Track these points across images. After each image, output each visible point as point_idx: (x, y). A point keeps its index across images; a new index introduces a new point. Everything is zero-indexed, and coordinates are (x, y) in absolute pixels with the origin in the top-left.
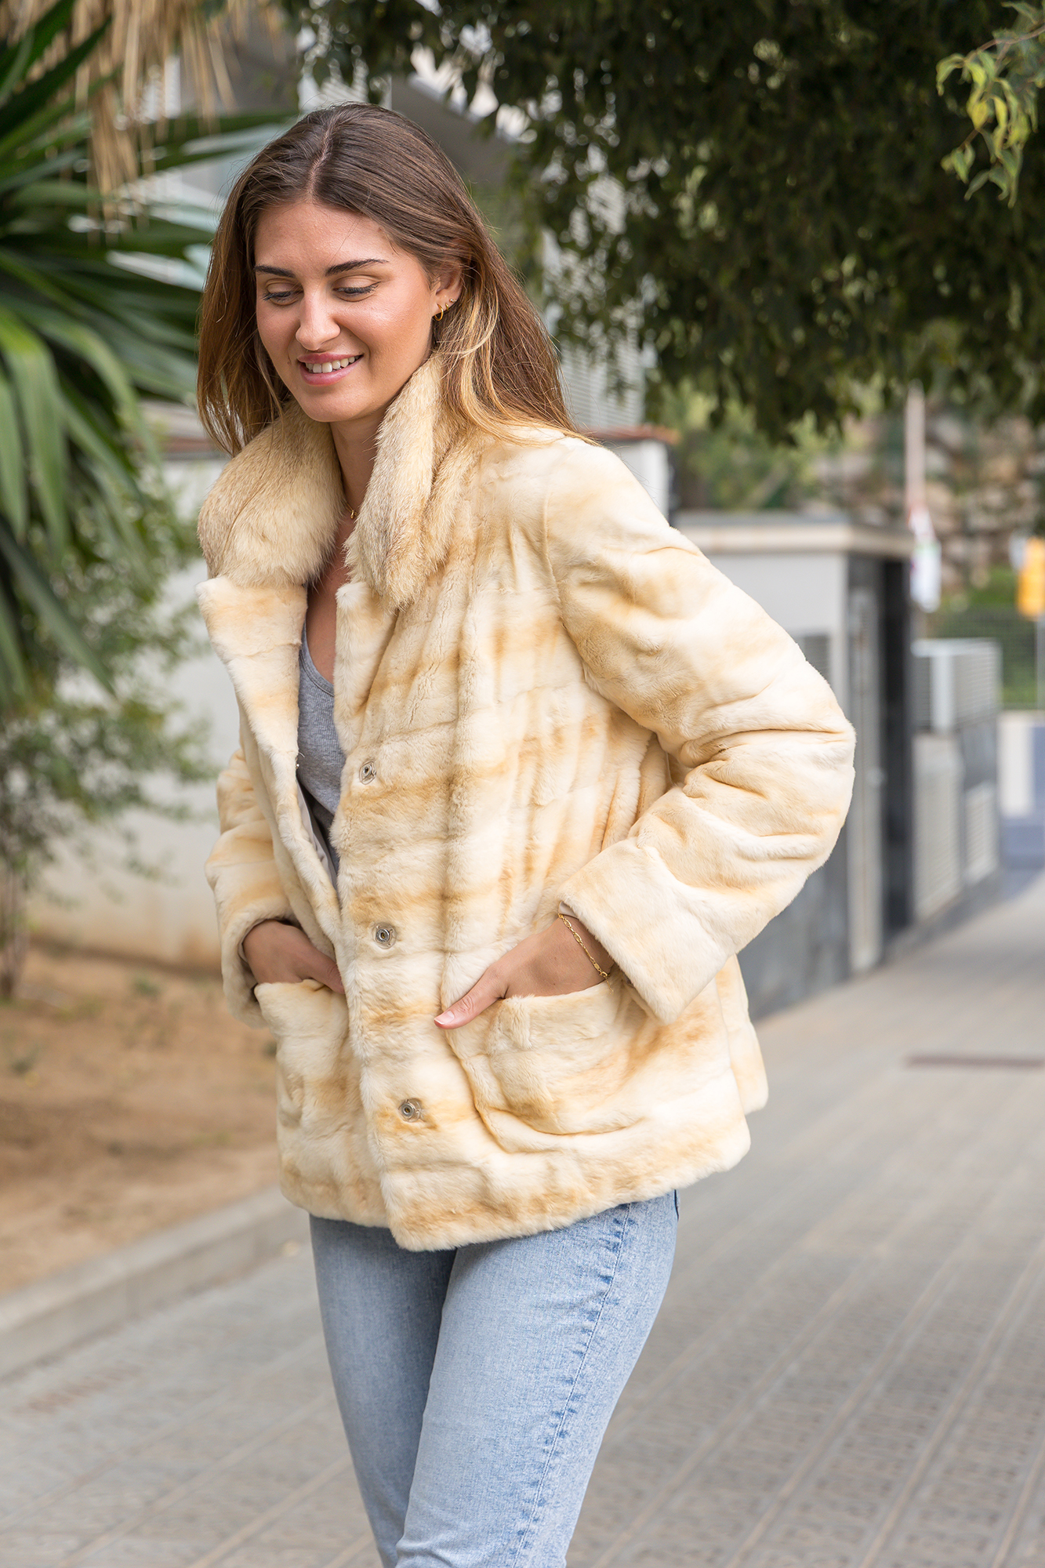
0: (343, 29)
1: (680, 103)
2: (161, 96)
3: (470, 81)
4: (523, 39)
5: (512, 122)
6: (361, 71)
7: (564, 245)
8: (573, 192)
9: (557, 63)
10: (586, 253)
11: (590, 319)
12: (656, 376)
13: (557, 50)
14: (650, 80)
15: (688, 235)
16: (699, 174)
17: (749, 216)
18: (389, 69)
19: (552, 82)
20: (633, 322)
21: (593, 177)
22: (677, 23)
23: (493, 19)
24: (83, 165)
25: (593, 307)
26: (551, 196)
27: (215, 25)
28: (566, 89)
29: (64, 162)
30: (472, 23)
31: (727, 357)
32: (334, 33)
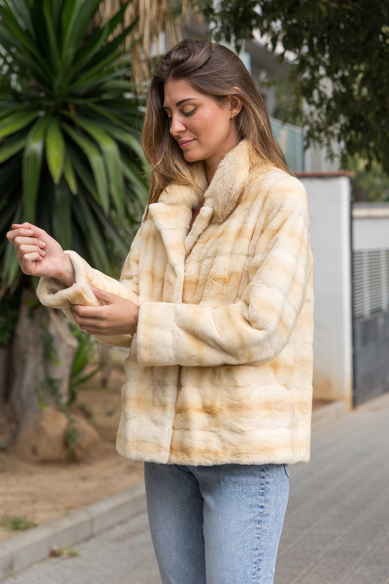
0: (226, 21)
1: (353, 49)
2: (158, 47)
3: (274, 41)
4: (294, 25)
5: (291, 56)
6: (233, 38)
7: (310, 103)
8: (314, 83)
9: (307, 34)
10: (319, 106)
11: (320, 130)
12: (345, 152)
13: (307, 29)
14: (342, 40)
15: (357, 99)
16: (360, 76)
17: (379, 91)
18: (244, 37)
19: (305, 41)
20: (337, 132)
21: (321, 77)
22: (352, 19)
23: (283, 18)
24: (129, 74)
25: (321, 127)
26: (305, 84)
27: (178, 20)
28: (310, 44)
29: (122, 72)
30: (275, 20)
31: (372, 144)
32: (223, 22)
